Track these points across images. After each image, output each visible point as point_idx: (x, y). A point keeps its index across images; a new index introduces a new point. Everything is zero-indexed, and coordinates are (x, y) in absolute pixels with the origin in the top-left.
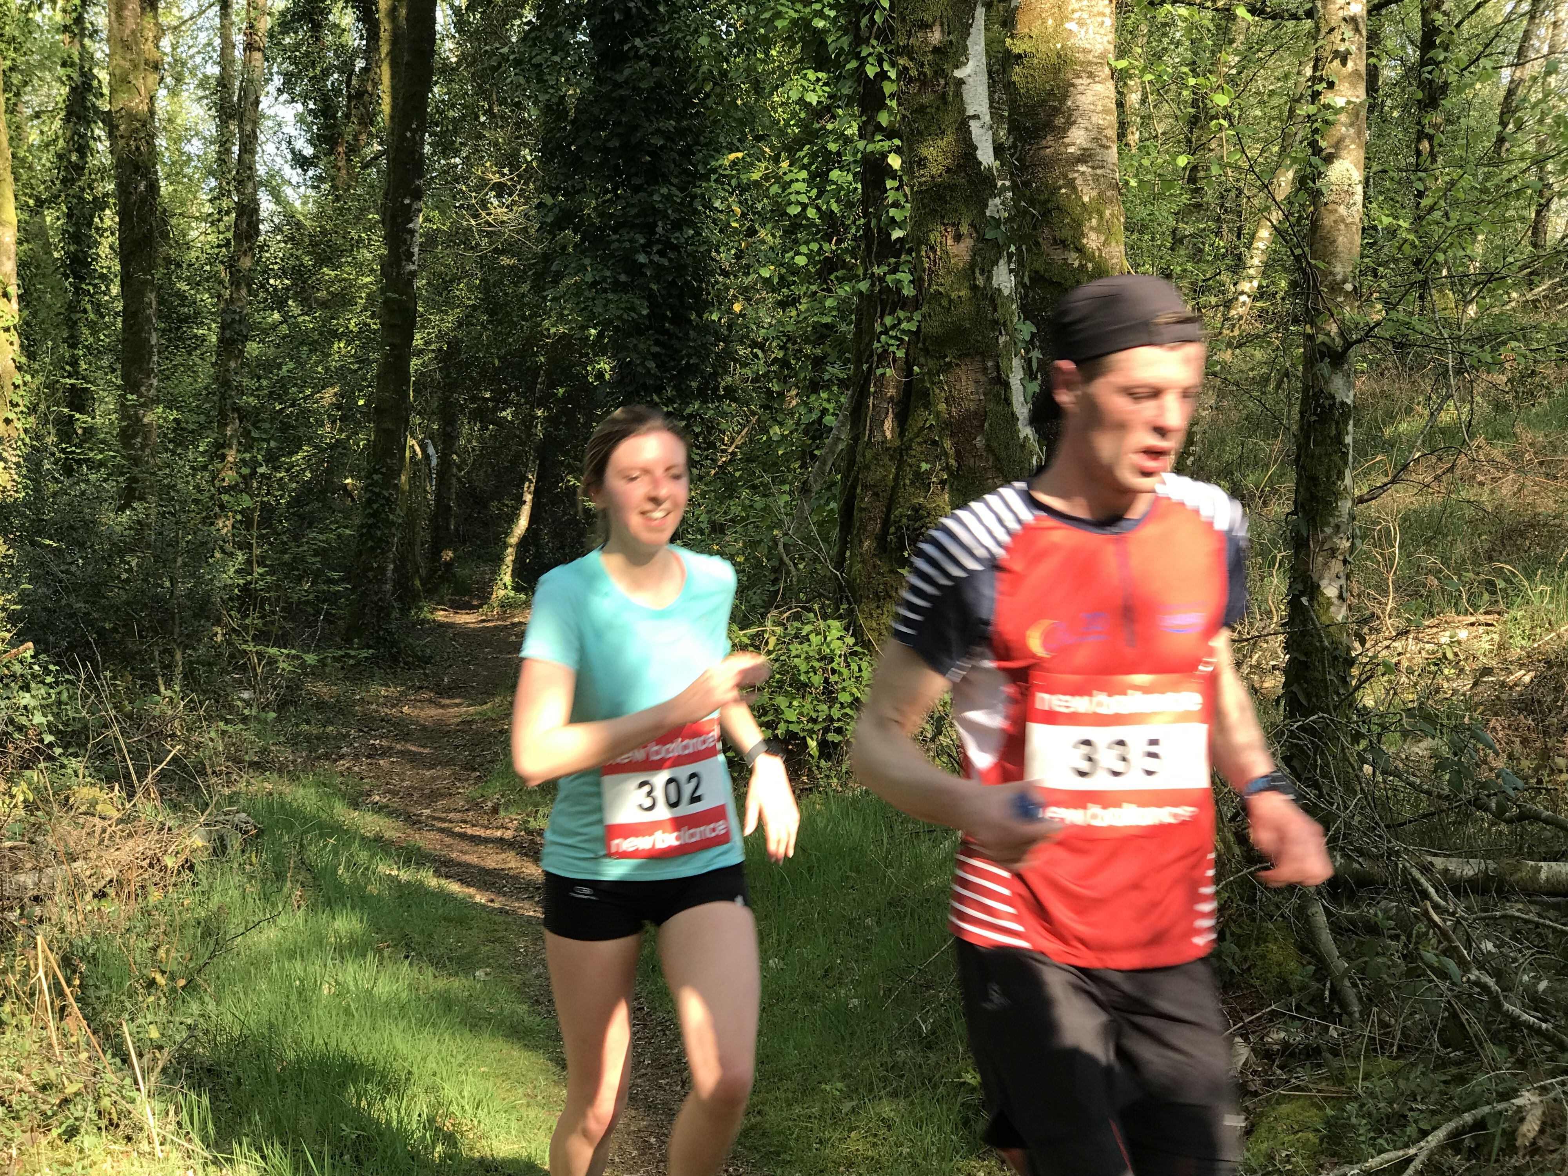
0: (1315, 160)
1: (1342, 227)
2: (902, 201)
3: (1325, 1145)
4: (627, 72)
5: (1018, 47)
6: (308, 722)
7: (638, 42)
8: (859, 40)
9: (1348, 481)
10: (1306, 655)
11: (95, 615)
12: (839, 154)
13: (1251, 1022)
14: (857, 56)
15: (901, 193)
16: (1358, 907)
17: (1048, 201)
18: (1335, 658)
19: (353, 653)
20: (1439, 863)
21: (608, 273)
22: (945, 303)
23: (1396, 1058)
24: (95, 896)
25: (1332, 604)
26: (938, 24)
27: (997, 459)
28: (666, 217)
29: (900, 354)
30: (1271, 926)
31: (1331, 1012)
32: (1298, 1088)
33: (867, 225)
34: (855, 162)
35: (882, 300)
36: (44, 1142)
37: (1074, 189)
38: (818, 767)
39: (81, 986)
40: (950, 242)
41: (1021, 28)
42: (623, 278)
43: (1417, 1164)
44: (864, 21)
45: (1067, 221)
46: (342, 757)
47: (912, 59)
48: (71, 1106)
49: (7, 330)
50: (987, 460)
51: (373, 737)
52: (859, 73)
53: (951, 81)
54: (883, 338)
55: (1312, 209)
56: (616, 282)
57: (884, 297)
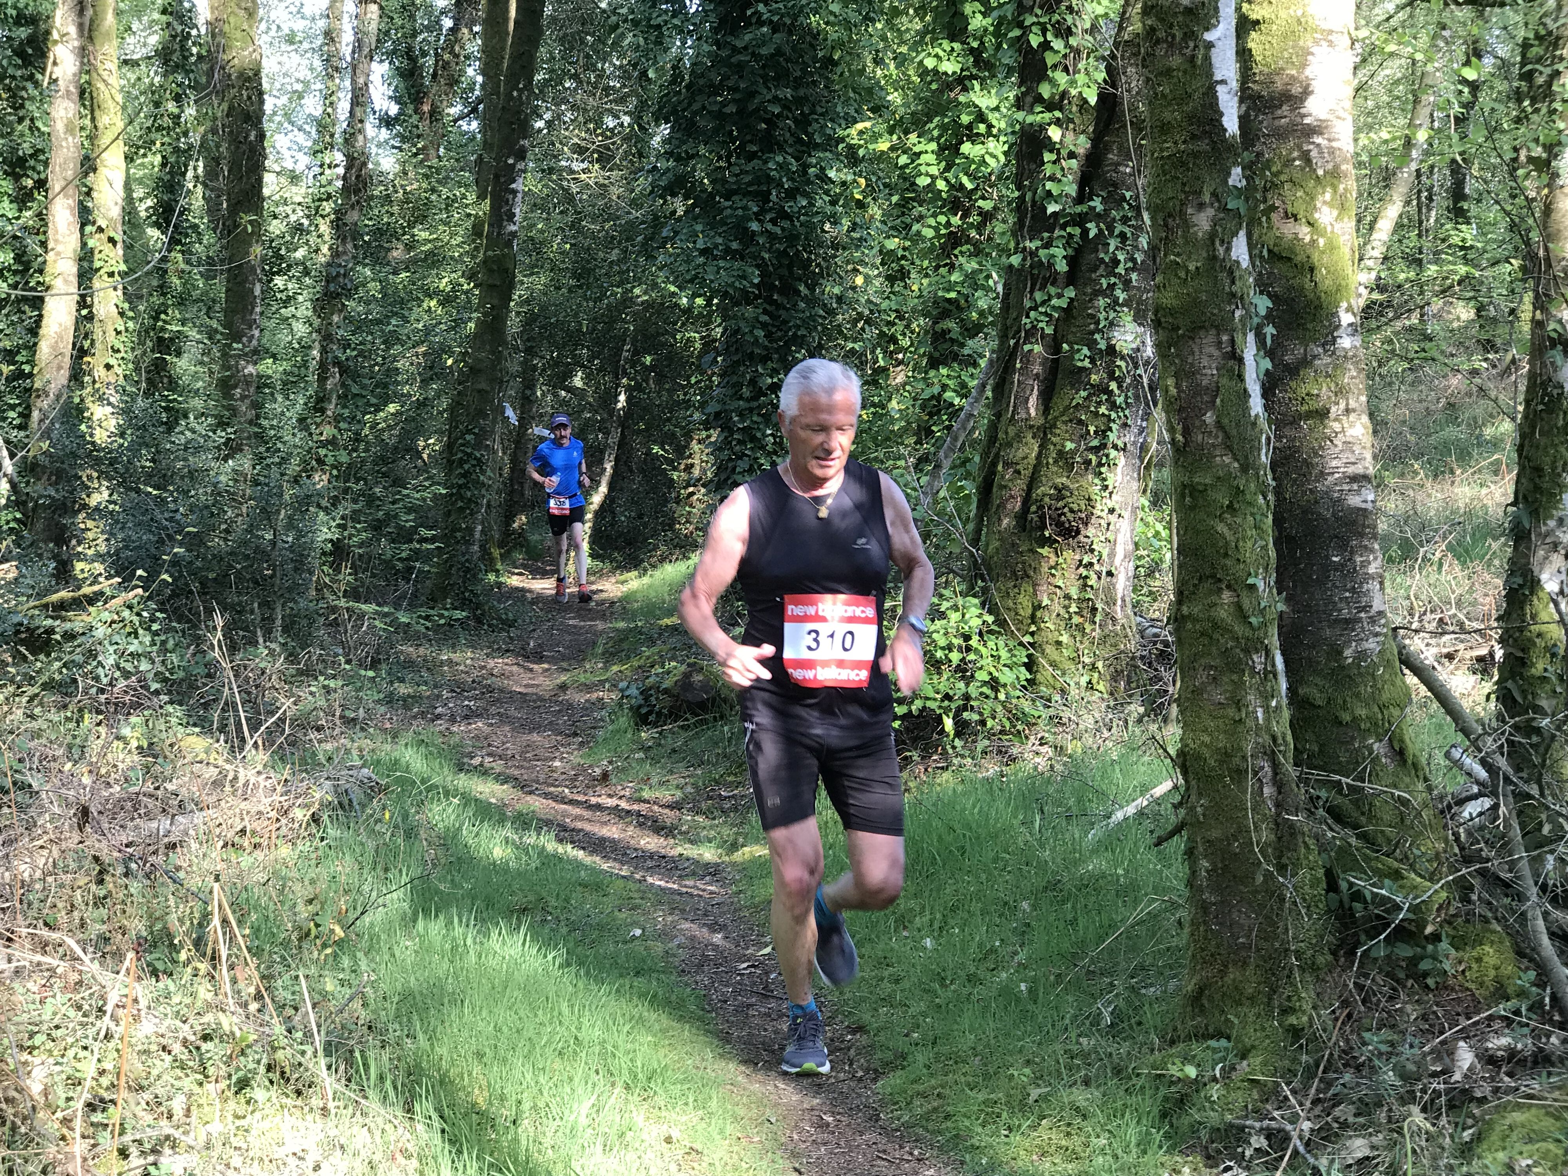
2: (1063, 174)
4: (747, 37)
5: (1255, 12)
6: (402, 680)
7: (761, 7)
8: (1022, 9)
10: (1523, 650)
11: (199, 564)
12: (970, 127)
13: (1469, 1026)
14: (1020, 25)
15: (1058, 167)
17: (1281, 172)
19: (446, 613)
21: (720, 240)
22: (1182, 274)
24: (225, 845)
27: (1227, 436)
28: (780, 185)
29: (1049, 331)
31: (1551, 1019)
32: (1529, 1096)
33: (1022, 198)
34: (1013, 133)
35: (1032, 275)
37: (1309, 161)
38: (954, 747)
40: (1190, 211)
42: (734, 245)
45: (1299, 194)
46: (439, 717)
47: (1158, 20)
48: (242, 1058)
49: (111, 275)
50: (1216, 437)
51: (467, 698)
52: (1021, 43)
53: (1201, 44)
54: (1032, 314)
55: (1546, 191)
56: (728, 251)
57: (1036, 272)
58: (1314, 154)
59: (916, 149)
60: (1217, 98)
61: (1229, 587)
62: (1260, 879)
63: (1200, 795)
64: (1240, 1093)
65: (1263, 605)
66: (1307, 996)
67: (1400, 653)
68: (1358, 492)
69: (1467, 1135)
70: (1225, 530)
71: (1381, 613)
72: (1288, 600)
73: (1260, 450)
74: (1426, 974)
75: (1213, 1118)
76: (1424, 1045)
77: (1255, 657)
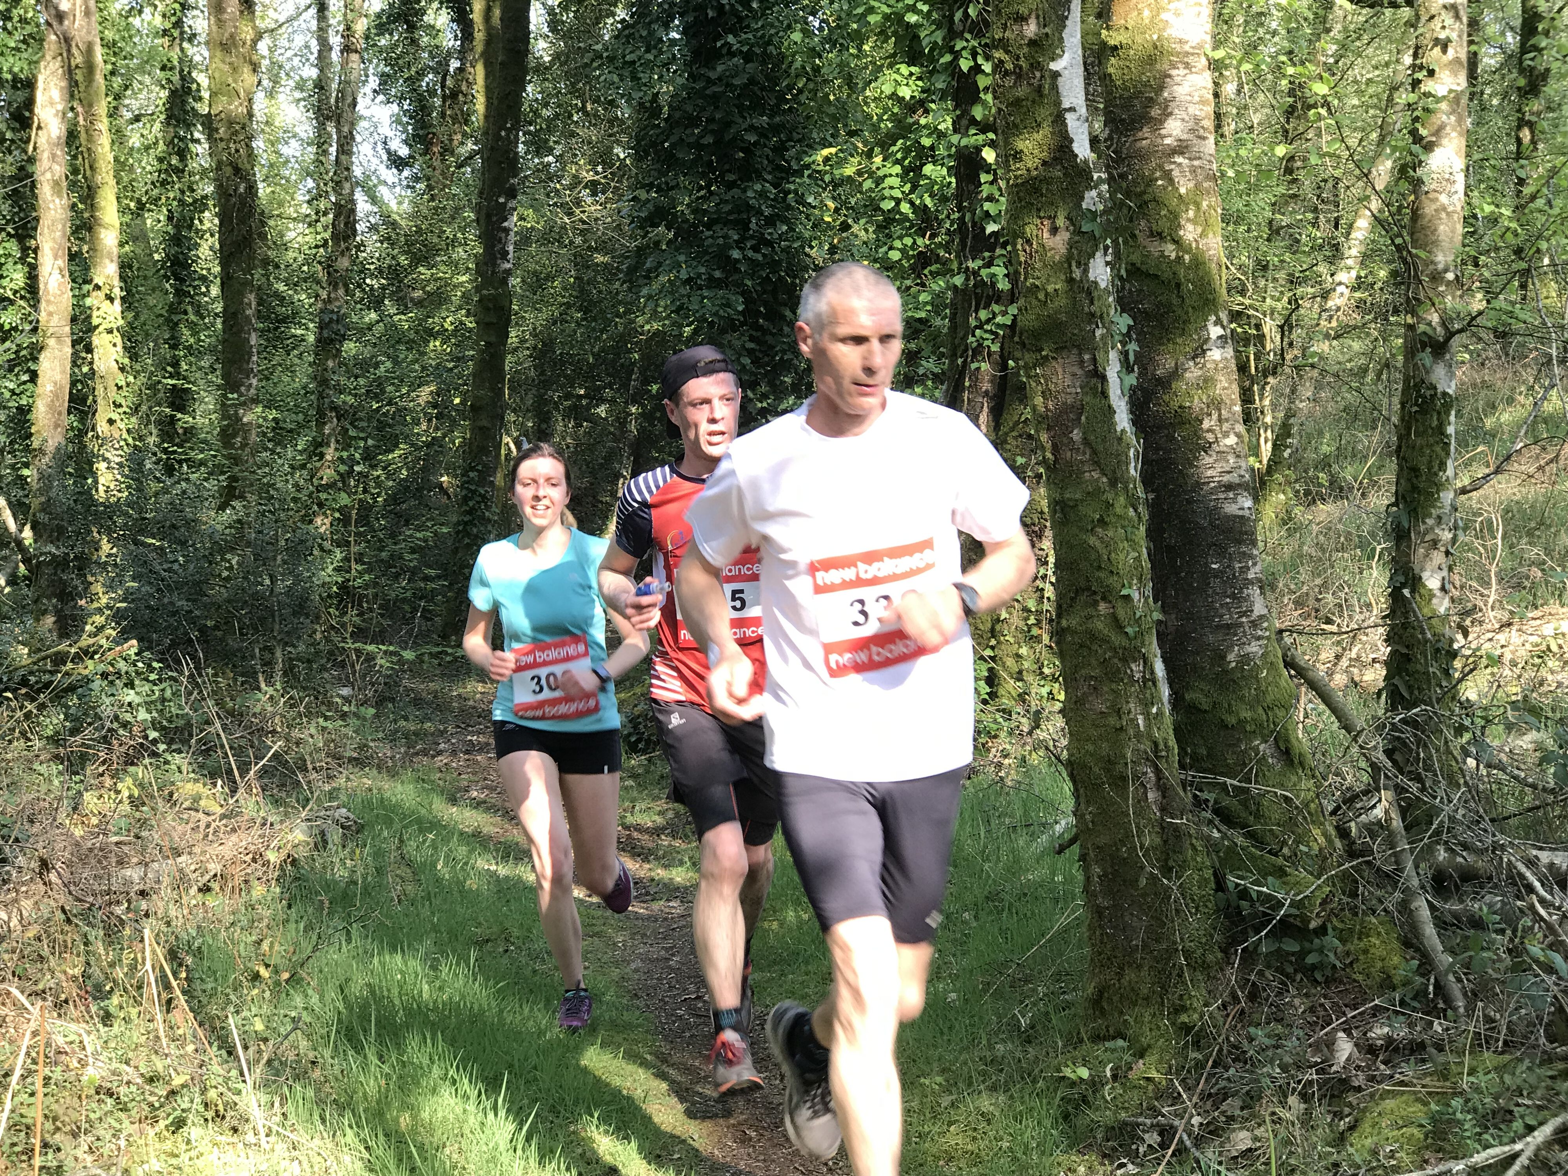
0: (1416, 148)
1: (1443, 215)
2: (997, 194)
3: (1429, 1141)
4: (720, 69)
5: (1113, 38)
6: (406, 719)
7: (730, 39)
8: (952, 34)
9: (1450, 472)
10: (1407, 647)
11: (197, 613)
12: (932, 148)
13: (1354, 1017)
14: (951, 50)
15: (995, 187)
16: (1462, 901)
17: (1144, 192)
18: (1438, 650)
19: (450, 651)
20: (1545, 857)
21: (703, 270)
22: (1041, 296)
23: (1502, 1053)
24: (200, 890)
25: (1434, 596)
26: (1033, 16)
27: (1094, 452)
28: (760, 212)
29: (995, 348)
30: (1374, 920)
31: (1435, 1007)
32: (1402, 1083)
33: (962, 219)
34: (949, 156)
35: (976, 294)
36: (151, 1132)
37: (1171, 181)
39: (186, 979)
40: (1046, 235)
41: (1117, 20)
42: (717, 274)
43: (1523, 1160)
44: (958, 15)
45: (1163, 213)
46: (440, 753)
47: (1007, 52)
48: (178, 1098)
49: (110, 331)
50: (1084, 453)
51: (473, 733)
52: (953, 67)
53: (1047, 74)
54: (978, 332)
55: (1412, 198)
56: (711, 279)
57: (979, 291)
58: (1175, 173)
59: (880, 173)
60: (1066, 126)
61: (1104, 599)
62: (1143, 882)
63: (1088, 803)
64: (1136, 1091)
65: (1138, 615)
66: (1197, 995)
67: (1285, 656)
68: (1234, 500)
69: (1342, 1125)
70: (1098, 544)
71: (1261, 617)
72: (1164, 610)
73: (1128, 464)
74: (1314, 967)
75: (1107, 1117)
76: (1310, 1036)
77: (1133, 666)
